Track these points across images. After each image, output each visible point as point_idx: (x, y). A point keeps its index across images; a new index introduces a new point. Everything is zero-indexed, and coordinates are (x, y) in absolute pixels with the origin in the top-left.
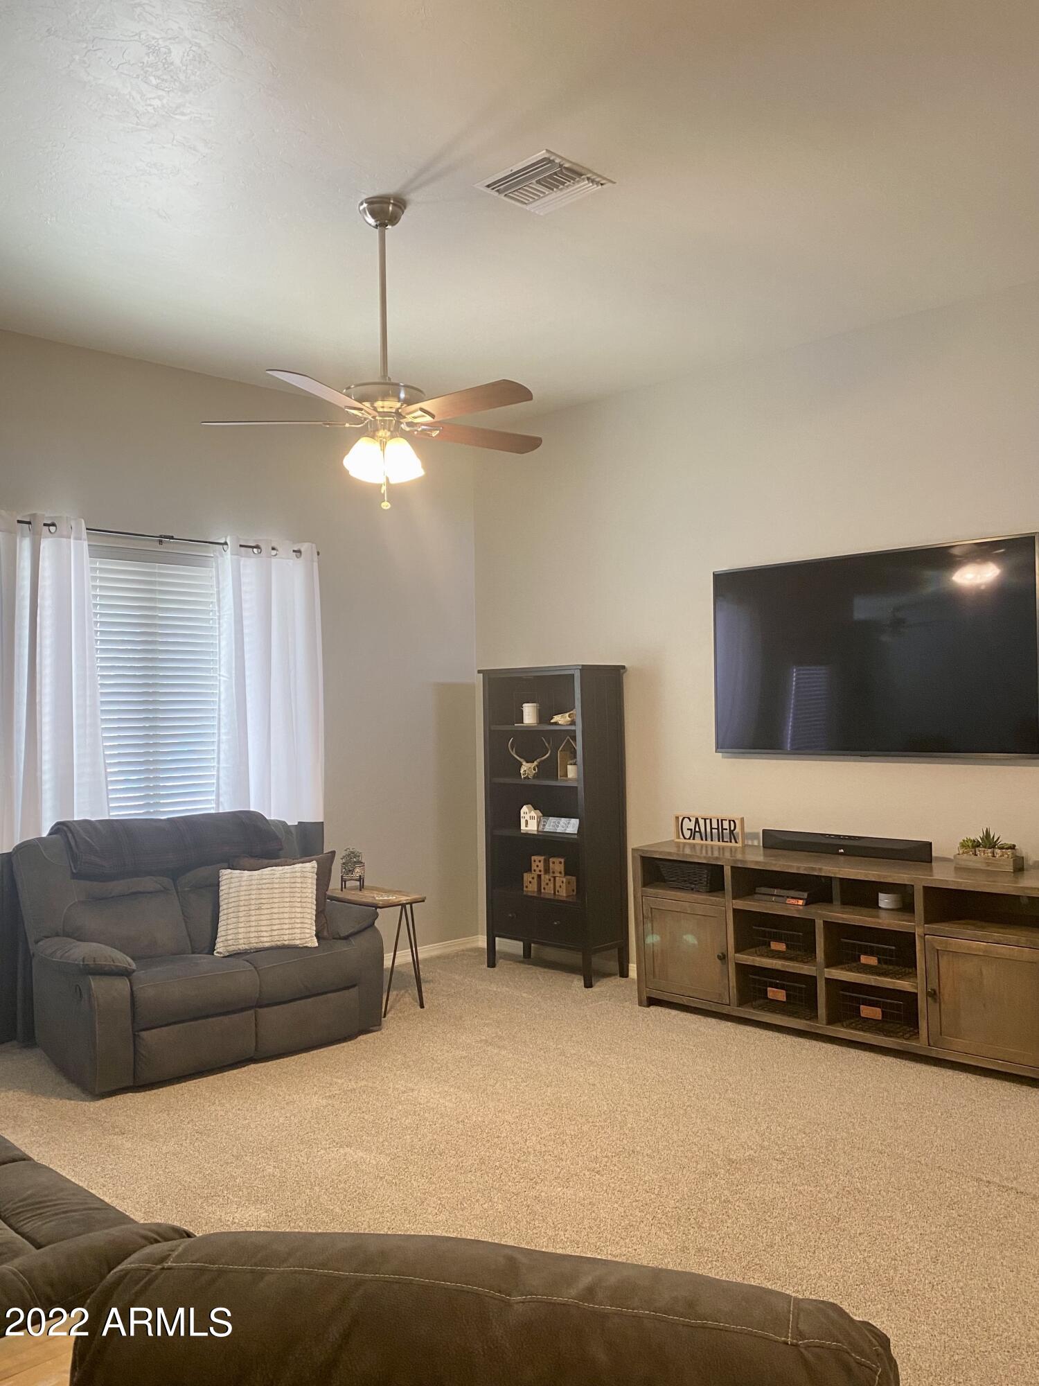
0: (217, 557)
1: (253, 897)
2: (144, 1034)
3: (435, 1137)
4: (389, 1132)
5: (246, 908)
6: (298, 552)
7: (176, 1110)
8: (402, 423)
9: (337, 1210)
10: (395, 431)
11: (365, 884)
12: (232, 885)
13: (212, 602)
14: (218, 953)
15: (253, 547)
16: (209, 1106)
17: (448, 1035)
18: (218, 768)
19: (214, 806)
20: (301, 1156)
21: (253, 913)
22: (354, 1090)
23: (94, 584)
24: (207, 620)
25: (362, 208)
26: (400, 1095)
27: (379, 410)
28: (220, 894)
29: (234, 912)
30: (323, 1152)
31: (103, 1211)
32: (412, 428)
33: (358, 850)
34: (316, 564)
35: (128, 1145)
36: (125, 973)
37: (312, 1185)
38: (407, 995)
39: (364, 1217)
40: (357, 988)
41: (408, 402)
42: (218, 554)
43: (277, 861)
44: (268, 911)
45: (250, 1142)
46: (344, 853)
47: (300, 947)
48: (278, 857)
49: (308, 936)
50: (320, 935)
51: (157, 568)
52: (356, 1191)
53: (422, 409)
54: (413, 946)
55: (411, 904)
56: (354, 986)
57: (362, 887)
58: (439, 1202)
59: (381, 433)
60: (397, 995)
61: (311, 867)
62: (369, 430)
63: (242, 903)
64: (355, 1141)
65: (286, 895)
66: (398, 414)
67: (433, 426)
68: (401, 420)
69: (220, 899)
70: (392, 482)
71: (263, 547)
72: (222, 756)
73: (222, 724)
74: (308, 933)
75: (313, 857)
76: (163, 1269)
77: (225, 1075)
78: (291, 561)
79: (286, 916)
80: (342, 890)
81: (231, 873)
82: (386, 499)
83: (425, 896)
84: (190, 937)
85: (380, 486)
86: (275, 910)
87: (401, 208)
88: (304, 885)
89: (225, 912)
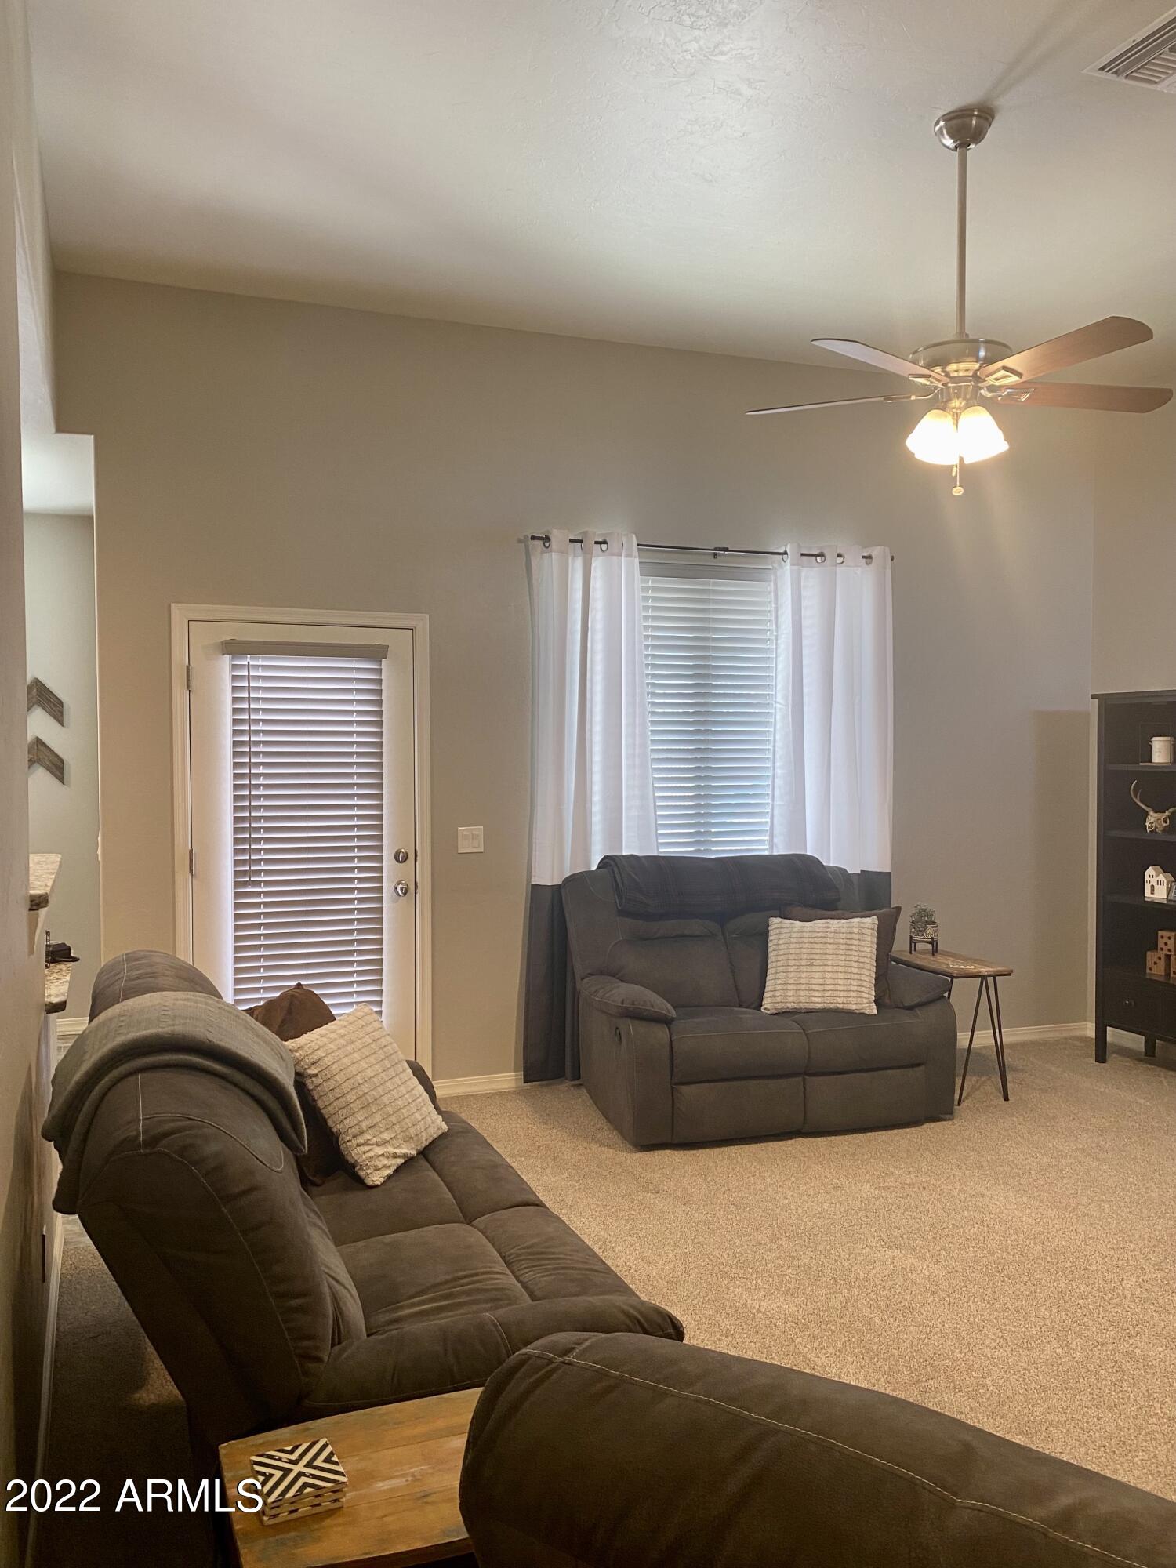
0: (776, 569)
1: (804, 951)
2: (685, 1089)
3: (1005, 1255)
4: (949, 1240)
5: (797, 963)
6: (869, 557)
7: (713, 1175)
8: (981, 388)
9: (877, 1320)
10: (971, 398)
11: (939, 948)
12: (782, 936)
13: (769, 621)
14: (765, 1009)
15: (816, 555)
16: (748, 1177)
17: (1036, 1137)
18: (773, 805)
19: (767, 847)
20: (843, 1251)
21: (804, 968)
22: (914, 1184)
23: (645, 604)
24: (764, 641)
25: (937, 128)
26: (968, 1199)
27: (952, 375)
28: (769, 945)
29: (783, 966)
30: (868, 1249)
31: (601, 1274)
32: (994, 394)
33: (929, 906)
34: (889, 572)
35: (661, 1205)
36: (666, 1021)
37: (850, 1285)
38: (989, 1082)
39: (907, 1334)
40: (922, 1068)
41: (989, 361)
42: (776, 565)
43: (834, 913)
44: (821, 969)
45: (788, 1224)
46: (914, 910)
47: (856, 1013)
48: (836, 909)
49: (865, 1001)
50: (880, 1001)
51: (711, 584)
52: (901, 1302)
53: (1005, 368)
54: (996, 1025)
55: (994, 976)
56: (918, 1065)
57: (934, 952)
58: (1000, 1334)
59: (956, 403)
60: (977, 1081)
61: (870, 923)
62: (938, 401)
63: (791, 957)
64: (907, 1244)
65: (841, 952)
66: (977, 378)
67: (1021, 388)
68: (980, 385)
69: (769, 950)
70: (967, 461)
71: (826, 554)
72: (777, 793)
73: (777, 756)
74: (866, 998)
75: (875, 912)
76: (564, 1363)
77: (768, 1146)
78: (860, 568)
79: (841, 975)
80: (911, 953)
81: (781, 922)
82: (958, 483)
83: (1011, 969)
84: (737, 989)
85: (951, 467)
86: (829, 969)
87: (987, 119)
88: (863, 943)
89: (774, 964)
